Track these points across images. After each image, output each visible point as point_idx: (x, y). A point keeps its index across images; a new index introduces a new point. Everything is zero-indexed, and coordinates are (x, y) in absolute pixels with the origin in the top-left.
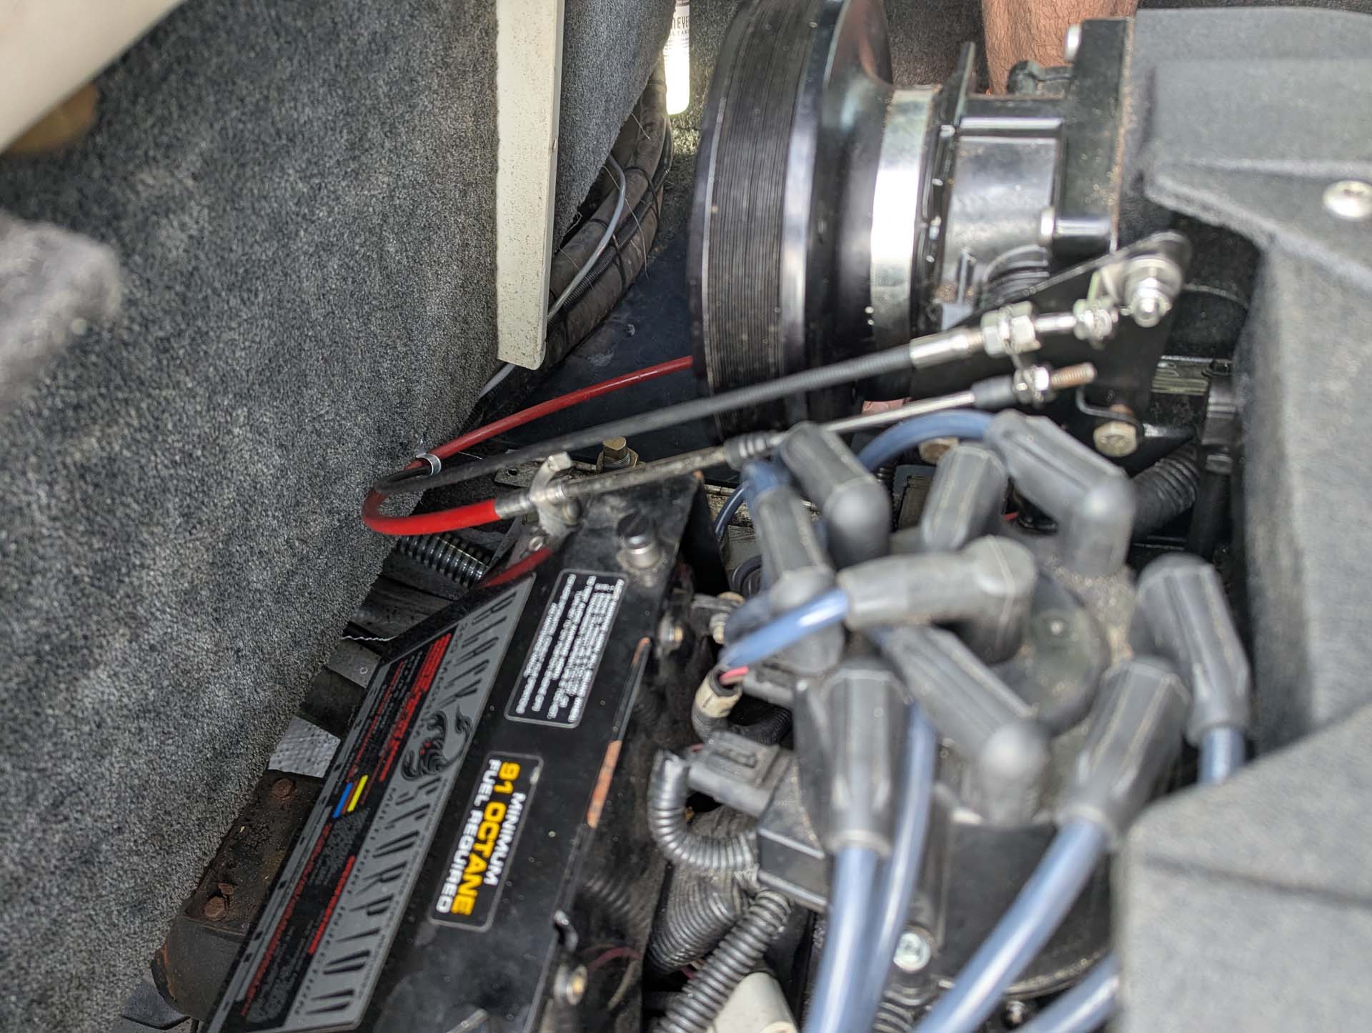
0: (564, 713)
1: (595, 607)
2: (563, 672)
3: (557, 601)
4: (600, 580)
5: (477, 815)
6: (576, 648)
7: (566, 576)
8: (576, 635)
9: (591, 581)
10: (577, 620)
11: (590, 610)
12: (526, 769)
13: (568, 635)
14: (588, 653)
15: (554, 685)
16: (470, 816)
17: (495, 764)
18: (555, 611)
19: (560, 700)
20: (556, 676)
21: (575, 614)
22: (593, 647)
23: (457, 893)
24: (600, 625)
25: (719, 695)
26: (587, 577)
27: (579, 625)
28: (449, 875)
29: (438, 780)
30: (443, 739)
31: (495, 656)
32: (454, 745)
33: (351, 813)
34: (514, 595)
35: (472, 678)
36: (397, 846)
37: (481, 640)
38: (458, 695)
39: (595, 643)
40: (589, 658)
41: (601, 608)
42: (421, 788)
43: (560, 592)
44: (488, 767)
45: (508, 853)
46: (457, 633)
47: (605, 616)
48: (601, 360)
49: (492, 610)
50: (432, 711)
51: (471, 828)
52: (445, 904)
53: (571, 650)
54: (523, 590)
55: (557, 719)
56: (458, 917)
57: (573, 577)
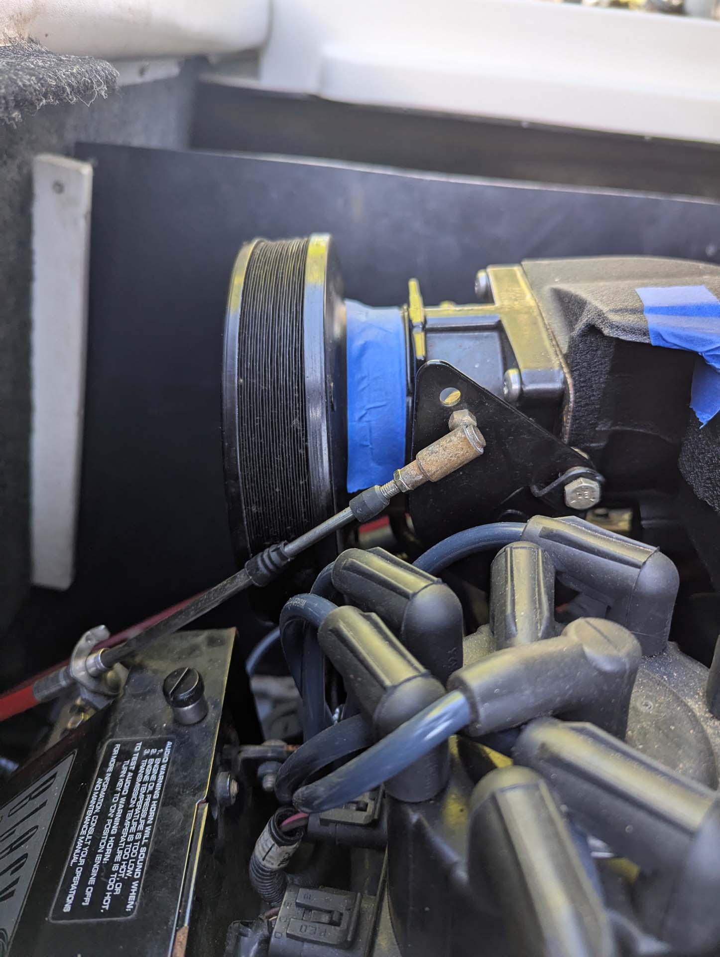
0: (119, 902)
1: (144, 774)
2: (114, 854)
3: (102, 775)
4: (146, 745)
7: (112, 746)
8: (126, 809)
9: (138, 747)
10: (126, 791)
11: (139, 780)
13: (117, 811)
14: (141, 827)
15: (106, 870)
18: (101, 785)
19: (114, 887)
20: (106, 859)
21: (123, 785)
22: (146, 819)
24: (152, 792)
25: (280, 845)
26: (134, 744)
31: (34, 848)
34: (53, 778)
35: (8, 878)
37: (19, 832)
39: (148, 815)
41: (151, 775)
43: (105, 764)
49: (31, 797)
53: (121, 826)
54: (64, 769)
55: (111, 912)
57: (118, 746)
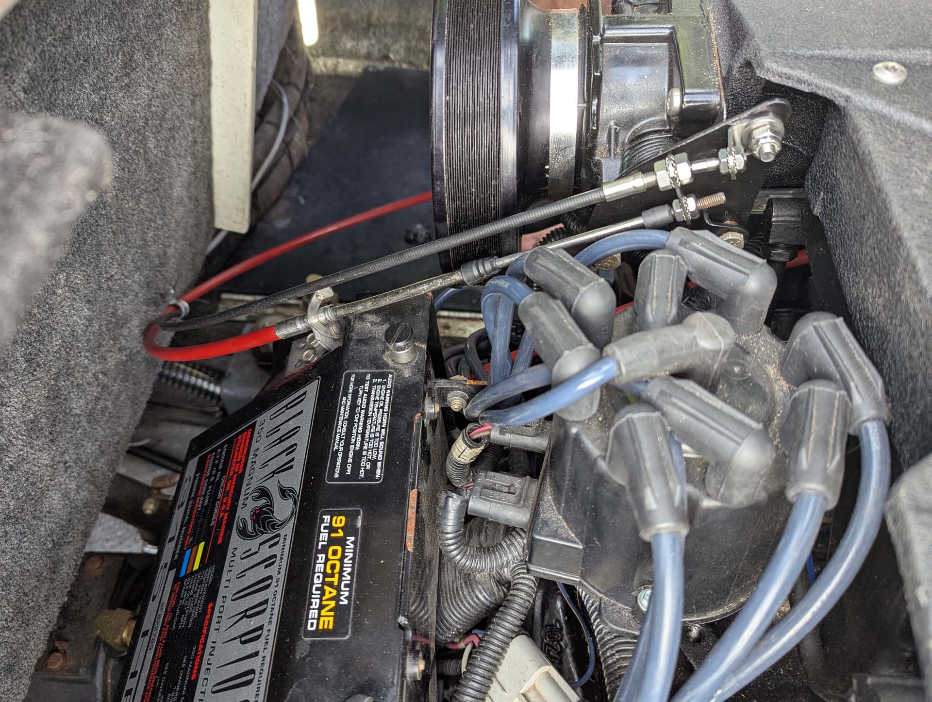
0: (371, 474)
1: (375, 395)
2: (362, 445)
3: (346, 394)
4: (374, 376)
5: (321, 557)
6: (368, 427)
7: (348, 377)
8: (366, 417)
9: (368, 377)
10: (364, 406)
11: (372, 399)
12: (351, 517)
13: (360, 418)
14: (378, 429)
15: (358, 455)
16: (318, 558)
17: (327, 518)
18: (346, 402)
19: (365, 465)
20: (357, 448)
21: (362, 402)
22: (381, 424)
23: (319, 616)
24: (383, 407)
25: (471, 448)
26: (365, 374)
27: (367, 409)
28: (311, 604)
29: (278, 535)
30: (271, 506)
31: (303, 440)
32: (283, 509)
33: (197, 571)
34: (305, 393)
35: (284, 459)
36: (253, 589)
37: (284, 430)
38: (274, 472)
39: (382, 421)
40: (380, 433)
41: (380, 396)
42: (261, 544)
43: (346, 387)
44: (322, 521)
45: (352, 580)
46: (257, 428)
47: (384, 401)
48: (282, 224)
49: (286, 407)
50: (253, 486)
51: (319, 567)
52: (312, 624)
53: (365, 428)
54: (312, 389)
55: (366, 479)
56: (326, 632)
57: (354, 376)
